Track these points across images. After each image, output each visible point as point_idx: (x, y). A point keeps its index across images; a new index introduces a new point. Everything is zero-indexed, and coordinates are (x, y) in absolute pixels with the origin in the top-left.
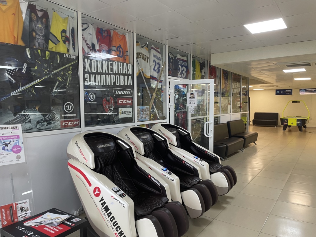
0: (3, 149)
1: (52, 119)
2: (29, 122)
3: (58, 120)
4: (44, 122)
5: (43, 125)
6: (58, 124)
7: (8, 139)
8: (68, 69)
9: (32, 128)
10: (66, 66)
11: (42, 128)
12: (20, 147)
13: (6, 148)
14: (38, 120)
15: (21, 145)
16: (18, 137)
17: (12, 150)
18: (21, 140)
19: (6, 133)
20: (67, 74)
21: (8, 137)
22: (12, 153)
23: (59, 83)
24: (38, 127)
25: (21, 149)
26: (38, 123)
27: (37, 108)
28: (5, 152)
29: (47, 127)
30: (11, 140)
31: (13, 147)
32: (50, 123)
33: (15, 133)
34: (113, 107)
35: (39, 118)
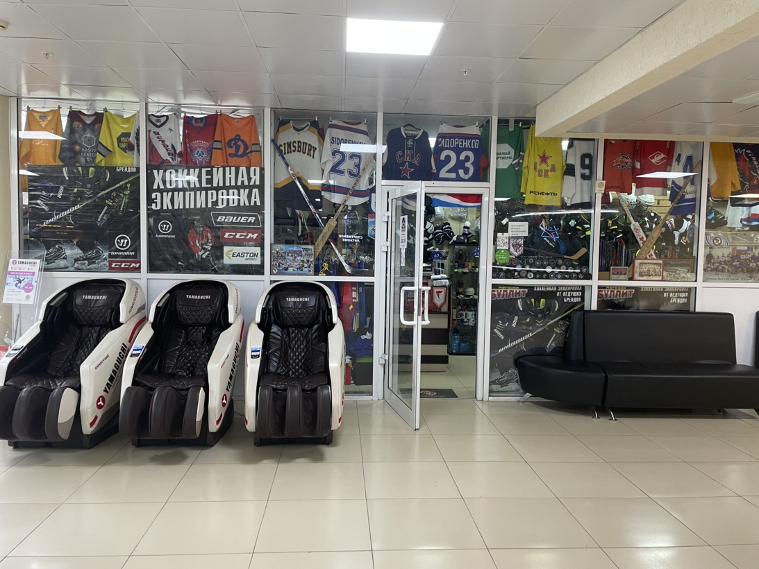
0: (16, 285)
1: (96, 257)
2: (65, 258)
3: (105, 259)
4: (84, 260)
5: (84, 264)
6: (105, 264)
7: (23, 275)
8: (124, 188)
9: (68, 267)
10: (121, 183)
11: (80, 267)
12: (32, 286)
13: (19, 285)
14: (76, 257)
15: (34, 284)
16: (33, 274)
17: (24, 288)
18: (35, 278)
19: (24, 269)
20: (122, 195)
21: (24, 273)
22: (23, 291)
23: (107, 209)
24: (76, 265)
25: (32, 289)
26: (76, 260)
27: (75, 242)
28: (17, 289)
29: (88, 267)
30: (26, 277)
31: (25, 286)
32: (94, 263)
33: (31, 269)
34: (211, 245)
35: (77, 254)
